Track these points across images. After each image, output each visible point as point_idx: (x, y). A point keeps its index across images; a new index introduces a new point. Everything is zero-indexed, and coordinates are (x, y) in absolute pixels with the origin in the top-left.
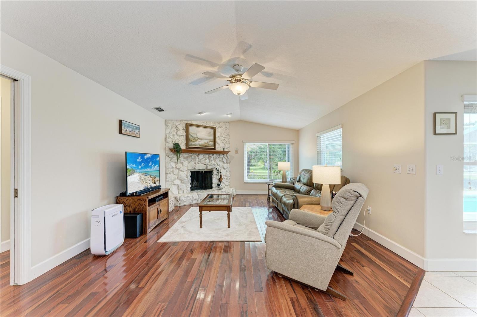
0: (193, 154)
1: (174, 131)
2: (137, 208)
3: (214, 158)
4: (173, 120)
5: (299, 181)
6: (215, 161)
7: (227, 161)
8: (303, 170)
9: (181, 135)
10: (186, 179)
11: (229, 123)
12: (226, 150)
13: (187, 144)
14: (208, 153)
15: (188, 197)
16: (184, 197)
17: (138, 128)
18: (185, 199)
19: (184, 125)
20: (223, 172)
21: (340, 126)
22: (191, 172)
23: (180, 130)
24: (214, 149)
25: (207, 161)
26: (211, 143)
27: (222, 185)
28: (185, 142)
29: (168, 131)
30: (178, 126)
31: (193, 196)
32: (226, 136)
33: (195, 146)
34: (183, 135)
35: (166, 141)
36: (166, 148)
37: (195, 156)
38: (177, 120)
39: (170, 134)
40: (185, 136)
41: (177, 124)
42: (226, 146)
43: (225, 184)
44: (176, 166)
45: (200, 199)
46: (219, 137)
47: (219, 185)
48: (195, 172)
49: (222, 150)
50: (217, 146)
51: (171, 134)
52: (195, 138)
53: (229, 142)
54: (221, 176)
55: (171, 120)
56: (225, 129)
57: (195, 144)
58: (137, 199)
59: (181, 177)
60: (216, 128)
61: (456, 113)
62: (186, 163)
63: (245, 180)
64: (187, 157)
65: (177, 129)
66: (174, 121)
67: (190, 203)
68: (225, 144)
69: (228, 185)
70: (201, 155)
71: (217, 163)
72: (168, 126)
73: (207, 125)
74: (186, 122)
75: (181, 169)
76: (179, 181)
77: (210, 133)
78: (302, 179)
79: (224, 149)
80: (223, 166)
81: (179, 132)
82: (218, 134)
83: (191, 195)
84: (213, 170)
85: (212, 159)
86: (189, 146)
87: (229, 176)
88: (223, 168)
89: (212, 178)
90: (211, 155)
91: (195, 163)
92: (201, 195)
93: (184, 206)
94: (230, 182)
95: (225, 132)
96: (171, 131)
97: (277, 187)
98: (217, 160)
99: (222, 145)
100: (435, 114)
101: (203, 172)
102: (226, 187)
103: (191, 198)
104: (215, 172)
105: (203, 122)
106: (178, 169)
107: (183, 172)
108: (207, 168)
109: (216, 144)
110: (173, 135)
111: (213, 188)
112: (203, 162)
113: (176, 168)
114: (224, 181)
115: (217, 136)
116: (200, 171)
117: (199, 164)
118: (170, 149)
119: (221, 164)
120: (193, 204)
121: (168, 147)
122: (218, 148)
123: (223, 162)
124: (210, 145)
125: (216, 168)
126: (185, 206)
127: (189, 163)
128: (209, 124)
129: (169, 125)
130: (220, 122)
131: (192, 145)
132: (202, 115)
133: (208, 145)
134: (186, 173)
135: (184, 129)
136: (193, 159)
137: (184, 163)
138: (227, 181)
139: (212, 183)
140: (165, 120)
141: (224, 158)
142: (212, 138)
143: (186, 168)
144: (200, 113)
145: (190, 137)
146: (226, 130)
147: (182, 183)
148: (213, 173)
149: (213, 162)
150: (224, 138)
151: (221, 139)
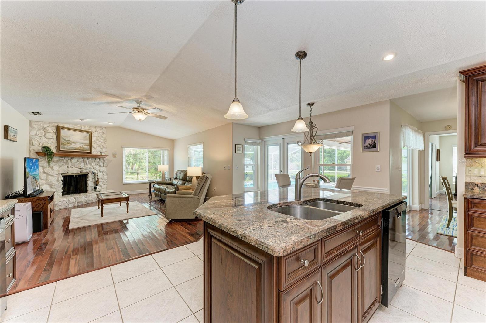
0: (65, 158)
1: (42, 133)
2: (35, 207)
3: (90, 162)
4: (39, 122)
5: (176, 178)
6: (91, 164)
7: (104, 164)
8: (179, 171)
9: (52, 138)
10: (57, 183)
11: (105, 128)
12: (103, 154)
13: (58, 147)
14: (83, 157)
15: (64, 201)
16: (59, 201)
17: (16, 133)
18: (61, 203)
19: (55, 128)
20: (100, 175)
21: (202, 143)
22: (63, 176)
23: (49, 132)
24: (91, 153)
25: (82, 164)
26: (87, 147)
27: (99, 188)
28: (56, 145)
29: (34, 132)
30: (47, 128)
31: (69, 200)
32: (102, 141)
33: (68, 149)
34: (53, 138)
35: (31, 143)
36: (31, 151)
37: (67, 160)
38: (45, 122)
39: (36, 136)
40: (55, 140)
41: (45, 126)
42: (102, 150)
43: (102, 187)
44: (43, 170)
45: (77, 202)
46: (95, 141)
47: (95, 188)
48: (67, 176)
49: (99, 154)
50: (93, 150)
51: (38, 136)
52: (68, 142)
53: (106, 146)
54: (98, 179)
55: (37, 121)
56: (101, 134)
57: (68, 147)
58: (35, 200)
59: (50, 182)
60: (93, 132)
61: (242, 145)
62: (56, 167)
63: (123, 182)
64: (58, 161)
65: (45, 132)
66: (41, 122)
67: (66, 207)
68: (101, 148)
69: (104, 188)
70: (74, 159)
71: (93, 167)
72: (34, 127)
73: (81, 129)
74: (57, 125)
75: (50, 173)
76: (48, 186)
77: (85, 137)
78: (178, 177)
79: (101, 153)
80: (99, 169)
81: (48, 135)
82: (94, 139)
83: (67, 199)
84: (88, 174)
85: (87, 162)
86: (61, 150)
87: (106, 179)
88: (100, 171)
89: (87, 182)
90: (86, 159)
91: (68, 167)
92: (78, 198)
93: (59, 210)
94: (106, 185)
95: (102, 137)
96: (37, 133)
97: (159, 183)
98: (93, 164)
99: (98, 149)
100: (236, 145)
101: (77, 176)
102: (103, 190)
103: (67, 202)
104: (90, 176)
105: (77, 126)
106: (47, 174)
107: (53, 176)
108: (82, 172)
109: (92, 148)
110: (40, 137)
111: (88, 192)
112: (78, 166)
113: (44, 172)
114: (100, 184)
115: (93, 140)
116: (73, 175)
117: (72, 167)
118: (36, 153)
119: (97, 167)
120: (69, 208)
121: (34, 150)
122: (94, 152)
123: (100, 166)
124: (86, 149)
125: (92, 171)
126: (61, 210)
127: (60, 167)
128: (84, 128)
129: (36, 126)
130: (96, 127)
131: (64, 148)
132: (83, 121)
133: (83, 149)
134: (56, 178)
135: (53, 132)
136: (64, 163)
137: (54, 167)
138: (104, 183)
139: (87, 186)
140: (30, 121)
141: (100, 162)
142: (88, 142)
143: (56, 172)
144: (82, 119)
145: (62, 140)
146: (103, 134)
147: (52, 188)
148: (88, 177)
149: (89, 166)
150: (100, 143)
151: (97, 143)
